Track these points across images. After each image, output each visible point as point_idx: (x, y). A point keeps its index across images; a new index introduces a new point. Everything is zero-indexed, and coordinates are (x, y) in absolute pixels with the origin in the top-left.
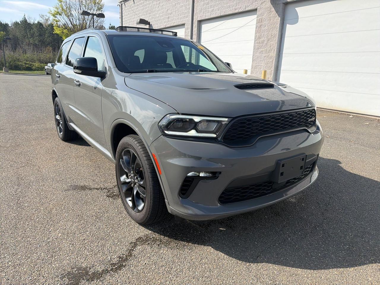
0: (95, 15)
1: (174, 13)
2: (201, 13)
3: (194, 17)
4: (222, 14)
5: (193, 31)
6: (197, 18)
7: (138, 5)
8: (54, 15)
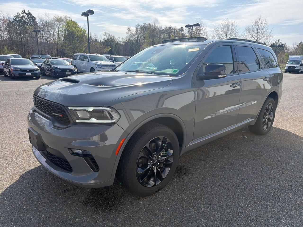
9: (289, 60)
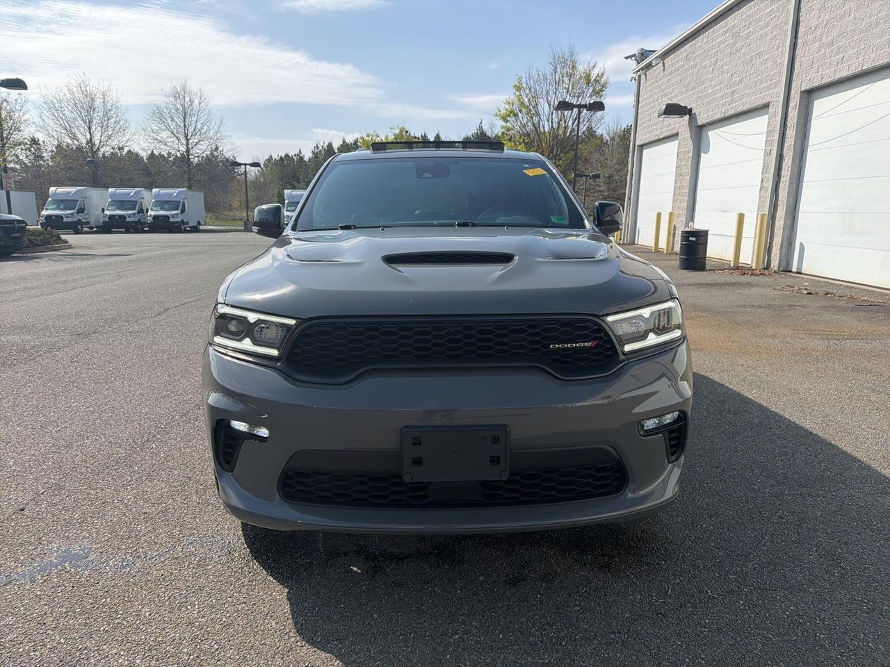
0: (585, 106)
1: (747, 80)
2: (813, 70)
3: (794, 84)
4: (867, 66)
5: (789, 119)
6: (799, 85)
7: (671, 73)
8: (504, 119)
9: (286, 202)
